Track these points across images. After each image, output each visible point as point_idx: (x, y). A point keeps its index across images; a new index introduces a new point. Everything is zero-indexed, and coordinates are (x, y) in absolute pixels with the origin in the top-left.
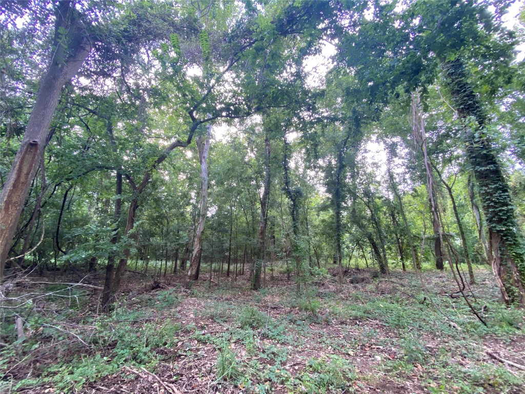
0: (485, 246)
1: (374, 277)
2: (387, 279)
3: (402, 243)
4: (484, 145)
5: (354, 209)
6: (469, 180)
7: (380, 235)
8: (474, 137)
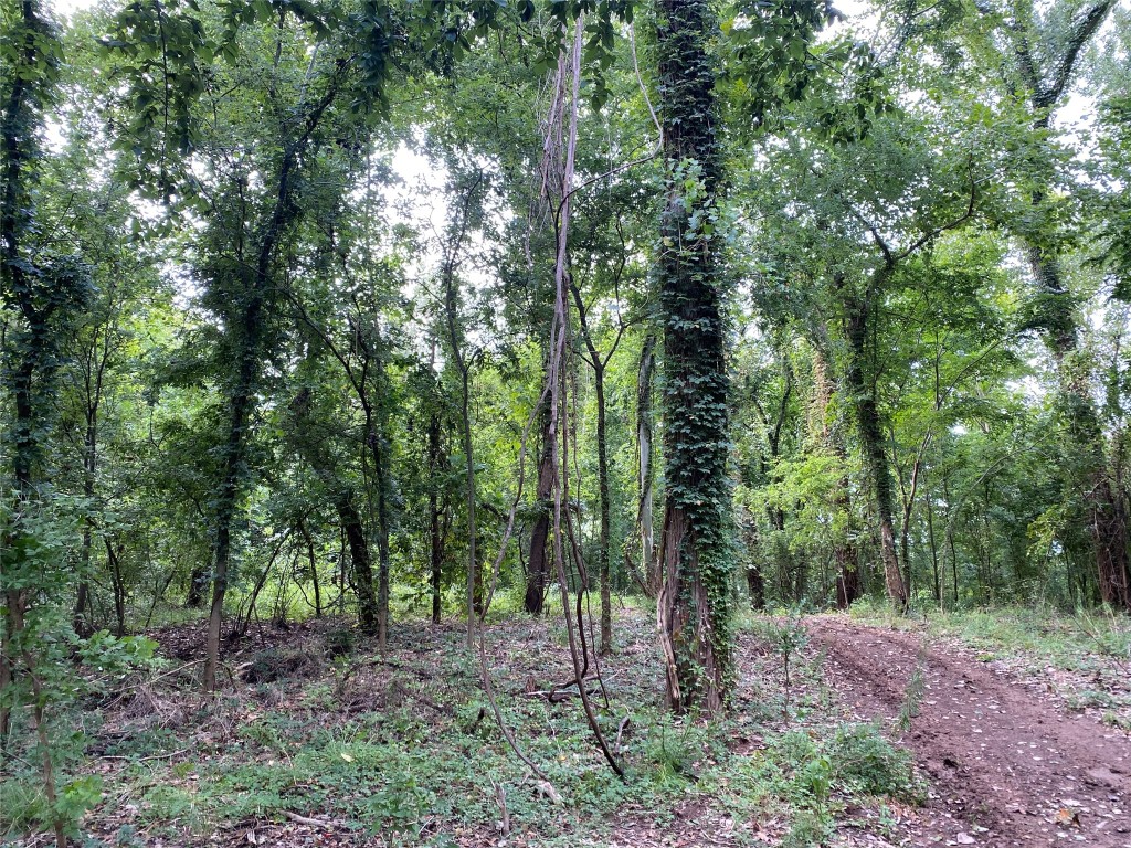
0: (647, 542)
1: (337, 650)
2: (377, 658)
3: (446, 526)
4: (701, 257)
5: (306, 392)
6: (645, 350)
7: (382, 499)
8: (685, 226)
